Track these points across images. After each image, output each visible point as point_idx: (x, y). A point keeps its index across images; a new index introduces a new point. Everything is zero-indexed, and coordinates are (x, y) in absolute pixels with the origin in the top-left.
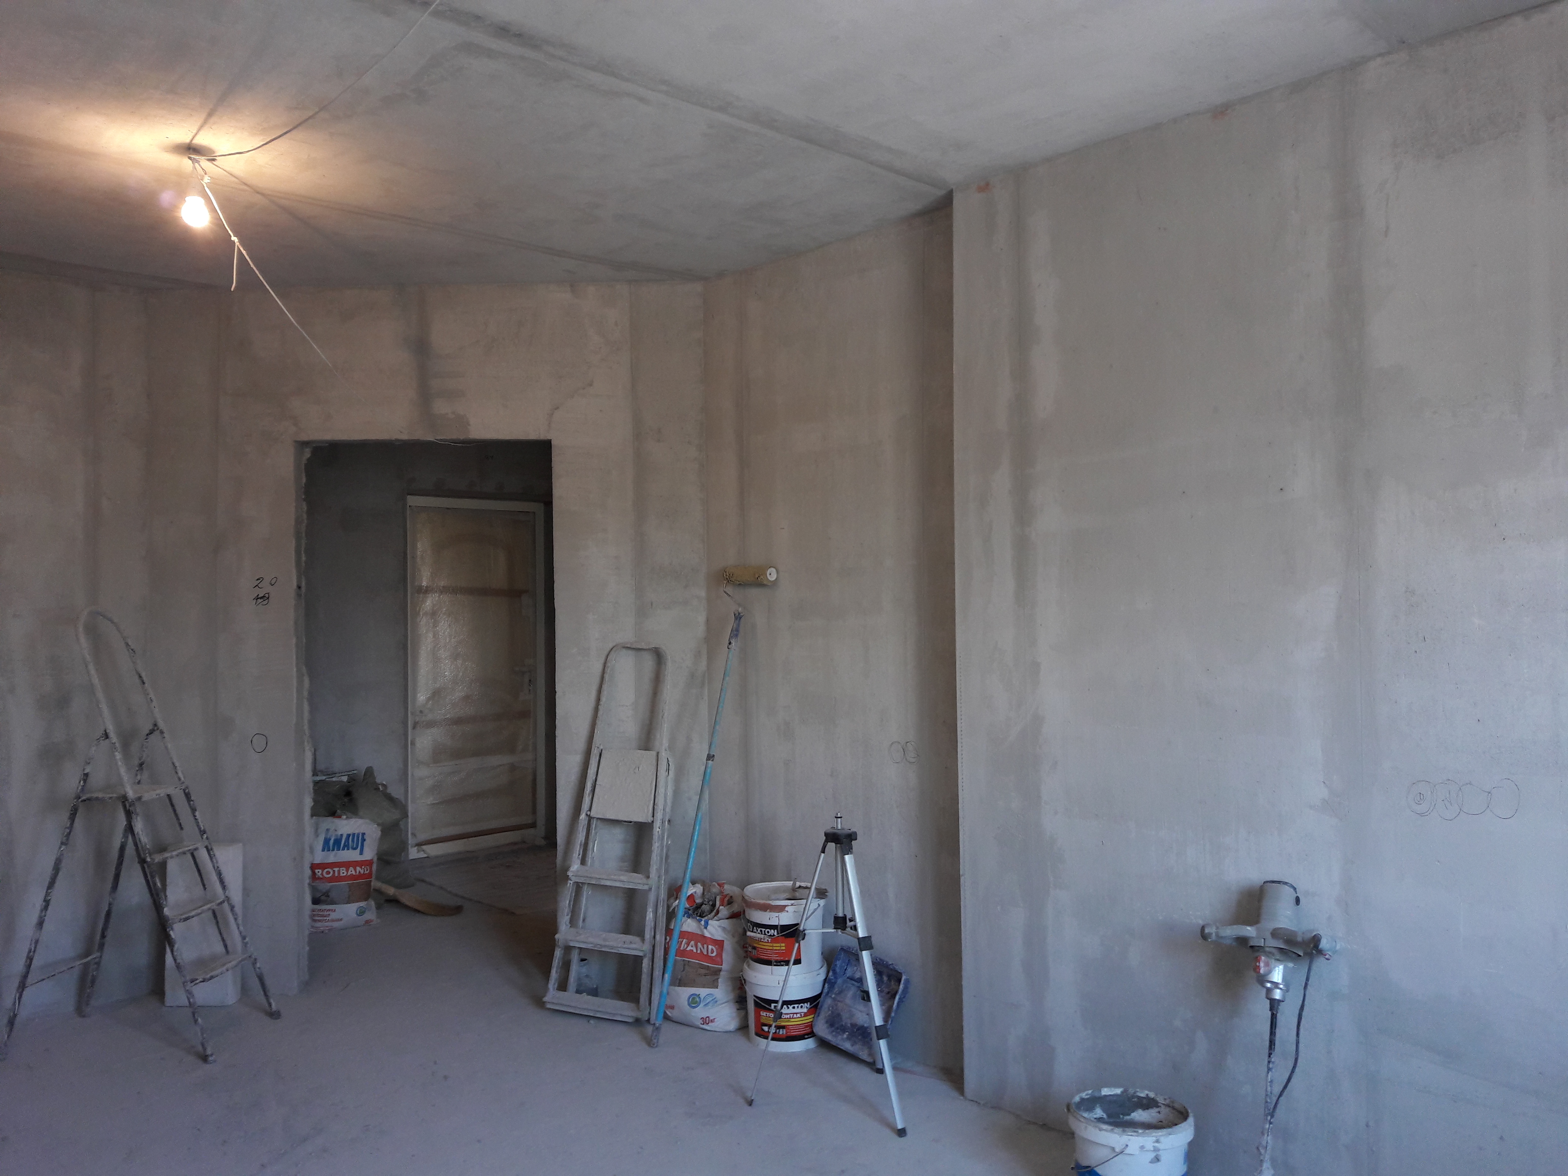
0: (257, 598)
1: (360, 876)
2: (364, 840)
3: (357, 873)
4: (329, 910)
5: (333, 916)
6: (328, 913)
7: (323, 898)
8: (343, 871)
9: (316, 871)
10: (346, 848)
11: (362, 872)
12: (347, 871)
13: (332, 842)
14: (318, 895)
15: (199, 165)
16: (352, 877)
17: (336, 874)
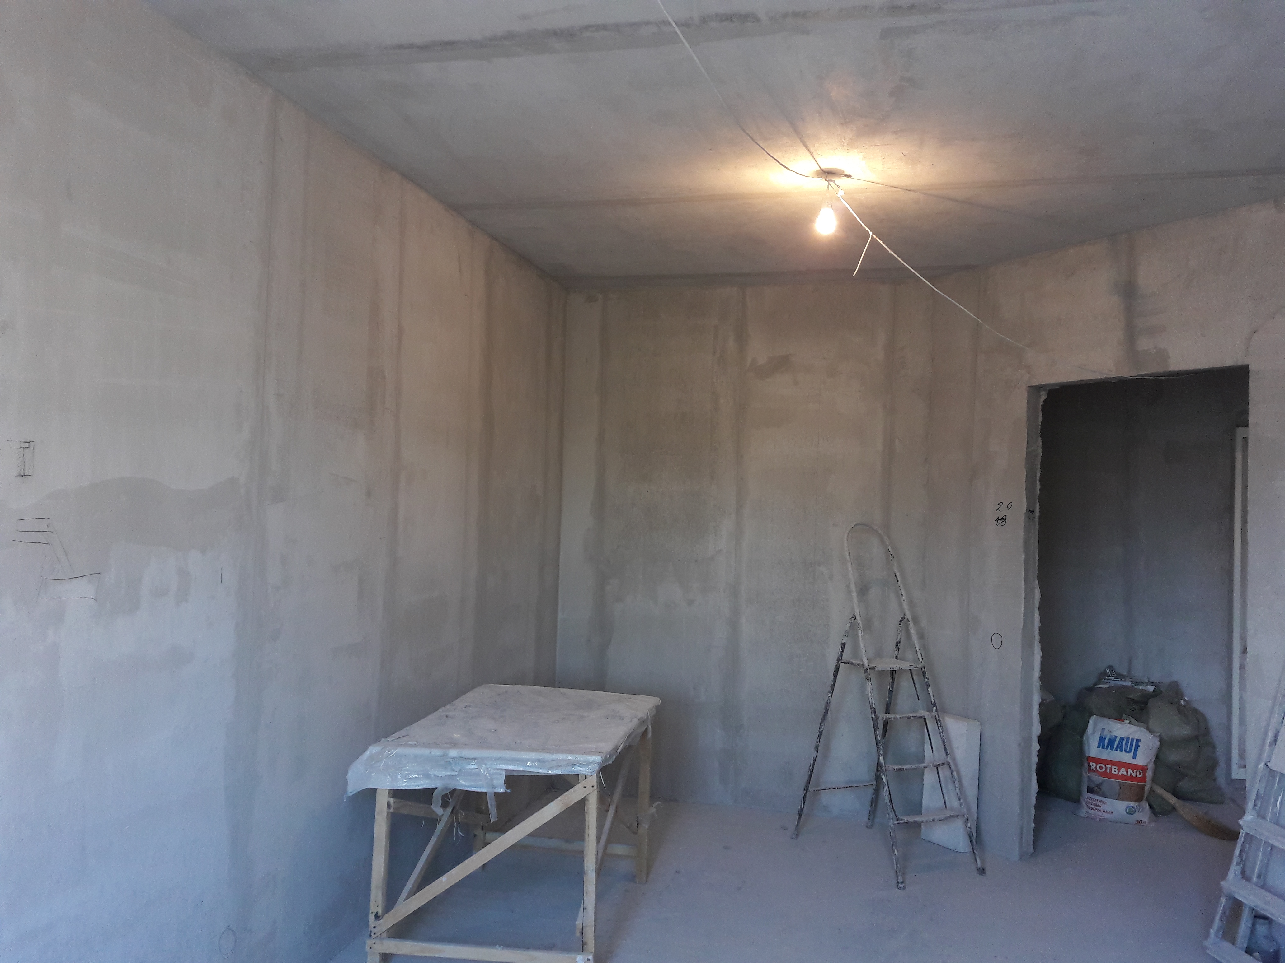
0: (998, 519)
1: (1131, 778)
2: (1138, 746)
3: (1129, 775)
4: (1101, 801)
5: (1104, 807)
6: (1100, 804)
7: (1096, 788)
8: (1115, 770)
9: (1091, 764)
10: (1119, 750)
11: (1134, 775)
12: (1119, 770)
13: (1106, 741)
14: (1092, 785)
15: (834, 183)
16: (1123, 777)
17: (1108, 771)
